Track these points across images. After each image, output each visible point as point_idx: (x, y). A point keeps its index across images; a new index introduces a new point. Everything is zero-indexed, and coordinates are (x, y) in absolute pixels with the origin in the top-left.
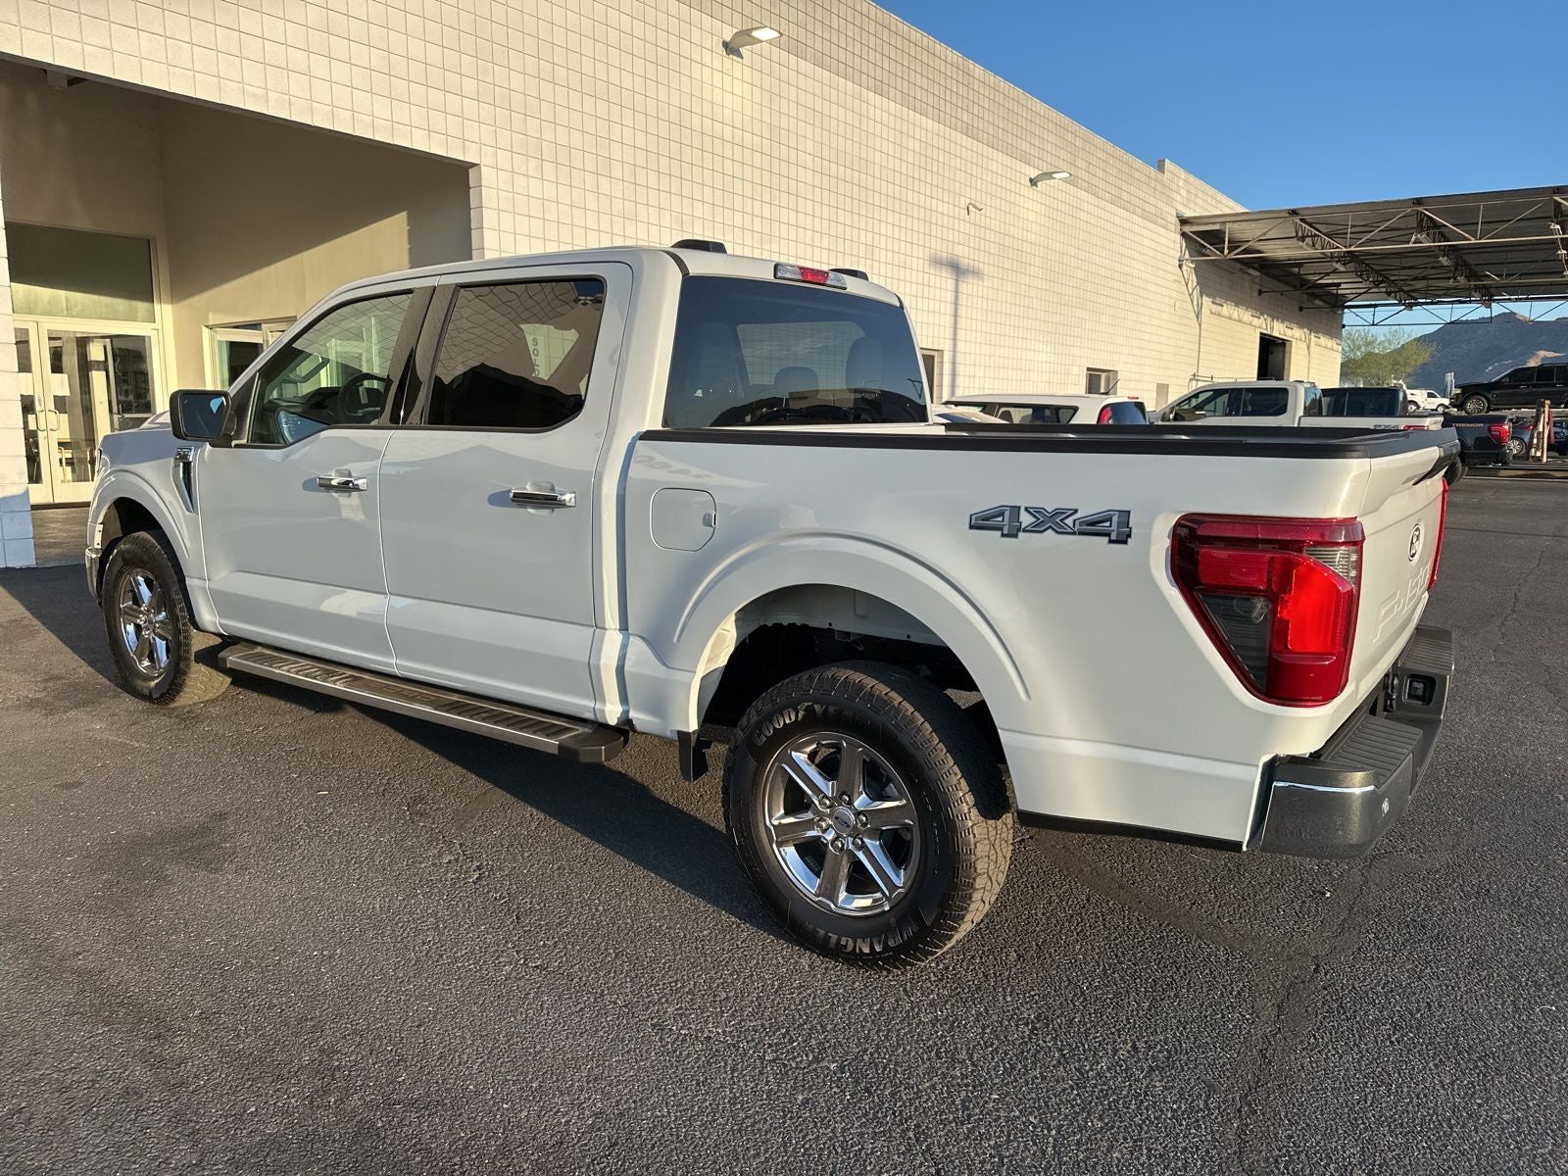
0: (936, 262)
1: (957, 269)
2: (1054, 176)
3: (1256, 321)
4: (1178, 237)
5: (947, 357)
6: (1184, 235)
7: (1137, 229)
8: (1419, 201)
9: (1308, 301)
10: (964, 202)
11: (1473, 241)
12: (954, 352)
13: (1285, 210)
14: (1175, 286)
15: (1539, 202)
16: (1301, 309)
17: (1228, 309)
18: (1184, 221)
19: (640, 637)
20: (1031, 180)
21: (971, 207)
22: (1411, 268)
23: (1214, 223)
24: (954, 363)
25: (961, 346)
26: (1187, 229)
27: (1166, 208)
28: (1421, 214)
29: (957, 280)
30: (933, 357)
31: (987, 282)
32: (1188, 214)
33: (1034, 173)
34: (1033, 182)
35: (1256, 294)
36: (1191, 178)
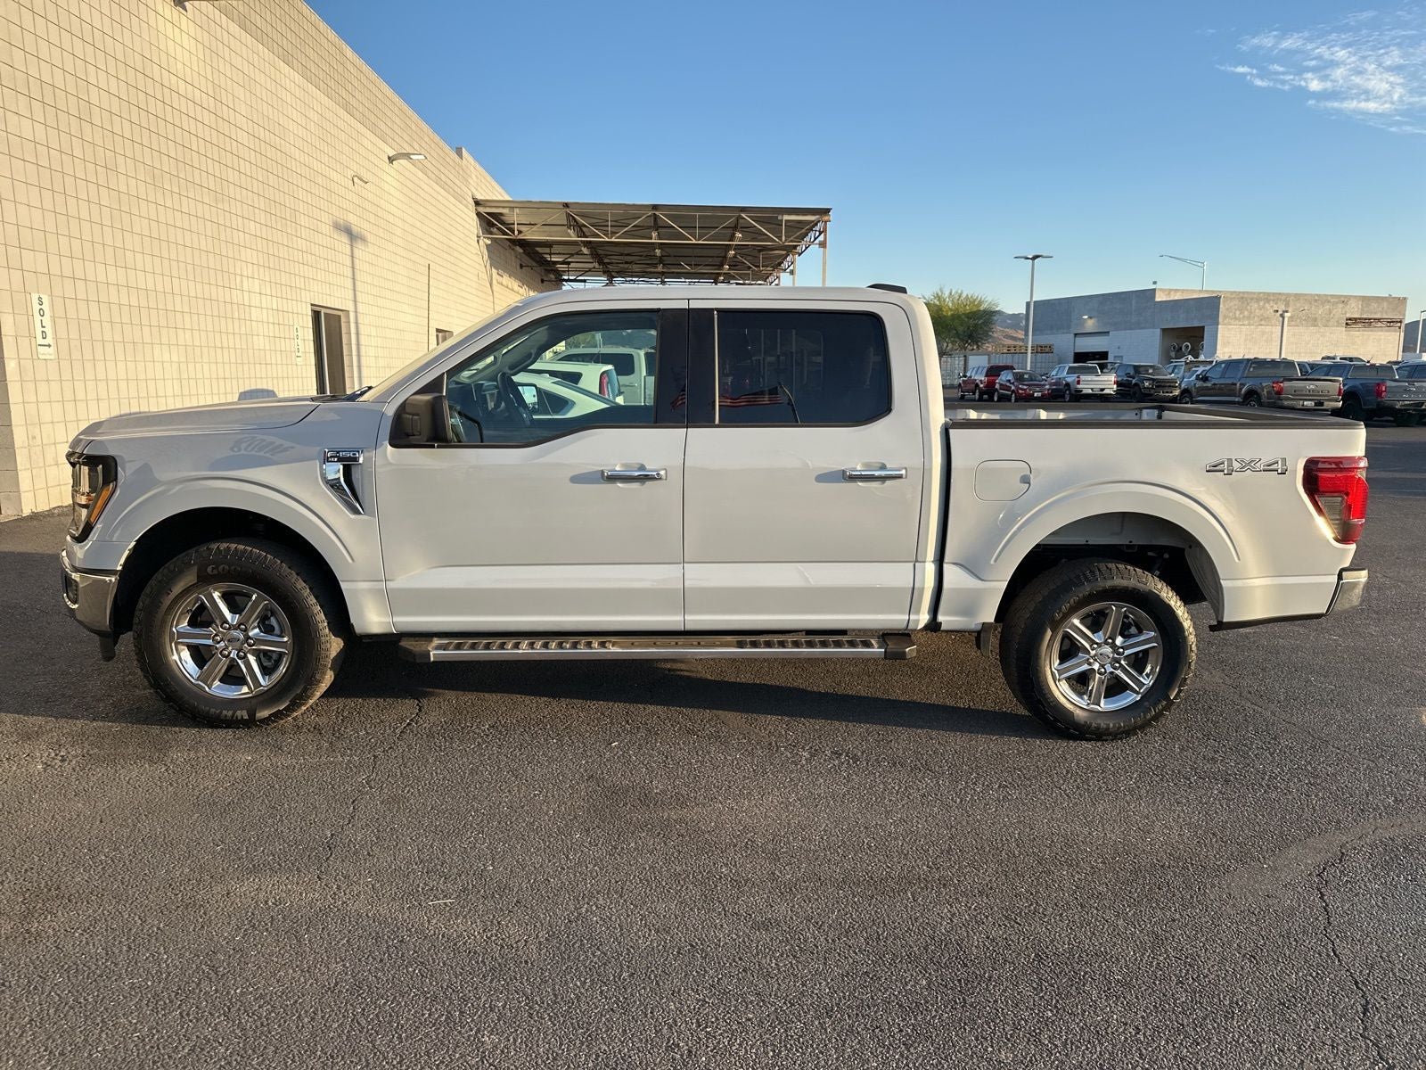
0: (337, 226)
1: (352, 235)
2: (412, 157)
3: (522, 291)
4: (475, 217)
5: (352, 315)
6: (479, 214)
7: (452, 207)
8: (655, 207)
9: (546, 275)
10: (350, 174)
11: (694, 242)
12: (356, 312)
13: (559, 203)
14: (475, 258)
15: (731, 217)
16: (543, 281)
17: (506, 280)
18: (477, 203)
19: (954, 564)
20: (389, 158)
21: (356, 179)
22: (628, 255)
23: (503, 207)
24: (357, 323)
25: (360, 307)
26: (481, 210)
27: (465, 189)
28: (655, 216)
29: (352, 246)
30: (339, 316)
31: (371, 248)
32: (479, 197)
33: (392, 153)
34: (391, 160)
35: (518, 267)
36: (478, 166)
